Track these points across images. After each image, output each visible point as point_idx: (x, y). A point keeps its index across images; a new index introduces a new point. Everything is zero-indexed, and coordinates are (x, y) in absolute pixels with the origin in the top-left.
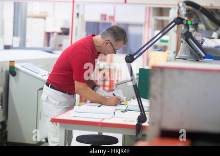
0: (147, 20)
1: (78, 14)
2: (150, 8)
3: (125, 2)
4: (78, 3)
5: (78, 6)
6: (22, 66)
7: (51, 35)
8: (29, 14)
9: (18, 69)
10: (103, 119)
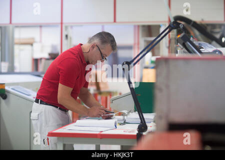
0: (137, 42)
1: (67, 36)
2: (139, 26)
3: (115, 21)
4: (67, 25)
5: (66, 27)
6: (13, 89)
7: (39, 62)
8: (16, 41)
9: (9, 92)
10: (102, 132)
